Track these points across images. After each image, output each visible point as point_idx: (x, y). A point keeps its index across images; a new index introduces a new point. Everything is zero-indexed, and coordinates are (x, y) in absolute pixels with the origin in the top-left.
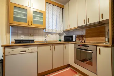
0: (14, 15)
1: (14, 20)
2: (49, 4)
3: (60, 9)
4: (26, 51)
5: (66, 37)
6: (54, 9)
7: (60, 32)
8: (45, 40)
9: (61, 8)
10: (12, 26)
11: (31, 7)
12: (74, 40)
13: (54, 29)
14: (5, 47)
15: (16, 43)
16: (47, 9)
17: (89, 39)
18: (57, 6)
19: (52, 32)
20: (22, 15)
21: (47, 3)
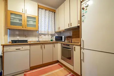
0: (11, 20)
1: (11, 24)
2: (42, 9)
3: (51, 13)
4: (20, 49)
5: (56, 37)
6: (46, 13)
7: (51, 33)
8: (38, 40)
9: (53, 12)
10: (9, 29)
11: (25, 13)
12: (63, 40)
13: (46, 31)
14: (4, 46)
15: (12, 43)
16: (40, 13)
17: (74, 39)
18: (49, 11)
19: (44, 33)
20: (18, 20)
21: (40, 8)
